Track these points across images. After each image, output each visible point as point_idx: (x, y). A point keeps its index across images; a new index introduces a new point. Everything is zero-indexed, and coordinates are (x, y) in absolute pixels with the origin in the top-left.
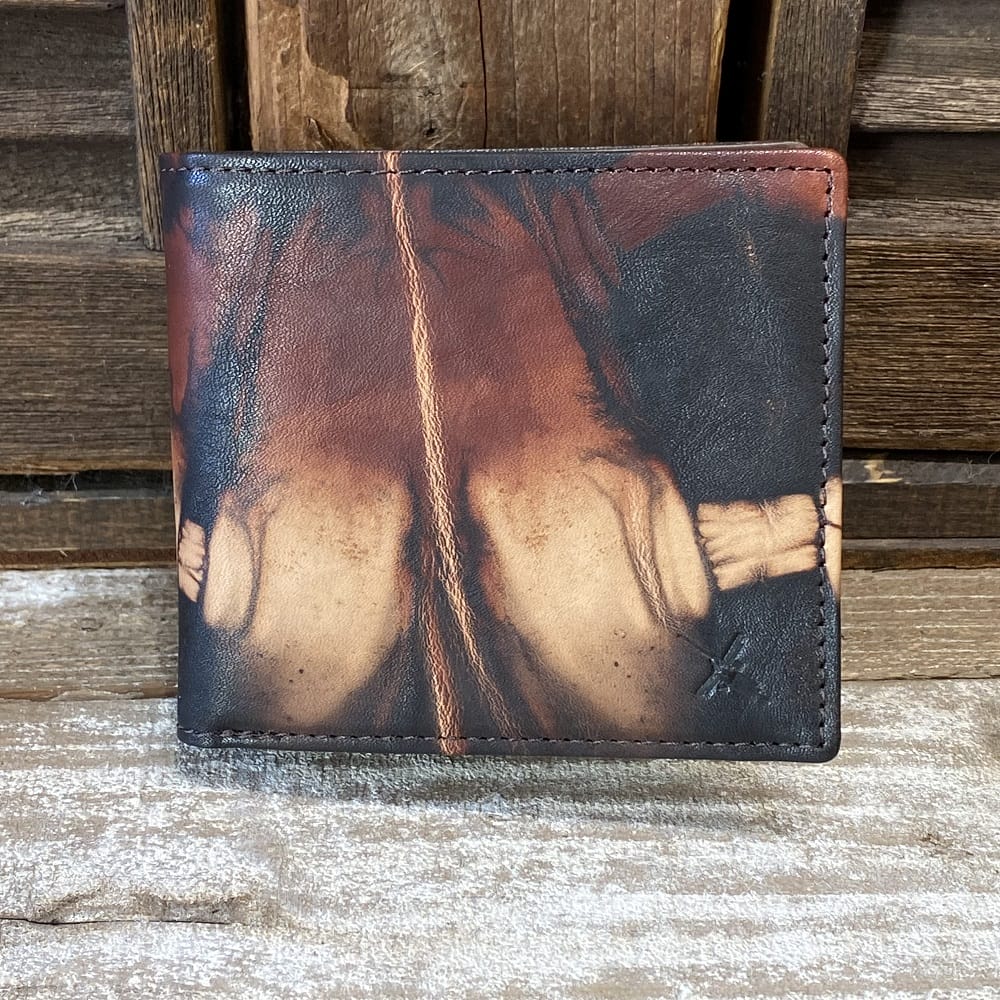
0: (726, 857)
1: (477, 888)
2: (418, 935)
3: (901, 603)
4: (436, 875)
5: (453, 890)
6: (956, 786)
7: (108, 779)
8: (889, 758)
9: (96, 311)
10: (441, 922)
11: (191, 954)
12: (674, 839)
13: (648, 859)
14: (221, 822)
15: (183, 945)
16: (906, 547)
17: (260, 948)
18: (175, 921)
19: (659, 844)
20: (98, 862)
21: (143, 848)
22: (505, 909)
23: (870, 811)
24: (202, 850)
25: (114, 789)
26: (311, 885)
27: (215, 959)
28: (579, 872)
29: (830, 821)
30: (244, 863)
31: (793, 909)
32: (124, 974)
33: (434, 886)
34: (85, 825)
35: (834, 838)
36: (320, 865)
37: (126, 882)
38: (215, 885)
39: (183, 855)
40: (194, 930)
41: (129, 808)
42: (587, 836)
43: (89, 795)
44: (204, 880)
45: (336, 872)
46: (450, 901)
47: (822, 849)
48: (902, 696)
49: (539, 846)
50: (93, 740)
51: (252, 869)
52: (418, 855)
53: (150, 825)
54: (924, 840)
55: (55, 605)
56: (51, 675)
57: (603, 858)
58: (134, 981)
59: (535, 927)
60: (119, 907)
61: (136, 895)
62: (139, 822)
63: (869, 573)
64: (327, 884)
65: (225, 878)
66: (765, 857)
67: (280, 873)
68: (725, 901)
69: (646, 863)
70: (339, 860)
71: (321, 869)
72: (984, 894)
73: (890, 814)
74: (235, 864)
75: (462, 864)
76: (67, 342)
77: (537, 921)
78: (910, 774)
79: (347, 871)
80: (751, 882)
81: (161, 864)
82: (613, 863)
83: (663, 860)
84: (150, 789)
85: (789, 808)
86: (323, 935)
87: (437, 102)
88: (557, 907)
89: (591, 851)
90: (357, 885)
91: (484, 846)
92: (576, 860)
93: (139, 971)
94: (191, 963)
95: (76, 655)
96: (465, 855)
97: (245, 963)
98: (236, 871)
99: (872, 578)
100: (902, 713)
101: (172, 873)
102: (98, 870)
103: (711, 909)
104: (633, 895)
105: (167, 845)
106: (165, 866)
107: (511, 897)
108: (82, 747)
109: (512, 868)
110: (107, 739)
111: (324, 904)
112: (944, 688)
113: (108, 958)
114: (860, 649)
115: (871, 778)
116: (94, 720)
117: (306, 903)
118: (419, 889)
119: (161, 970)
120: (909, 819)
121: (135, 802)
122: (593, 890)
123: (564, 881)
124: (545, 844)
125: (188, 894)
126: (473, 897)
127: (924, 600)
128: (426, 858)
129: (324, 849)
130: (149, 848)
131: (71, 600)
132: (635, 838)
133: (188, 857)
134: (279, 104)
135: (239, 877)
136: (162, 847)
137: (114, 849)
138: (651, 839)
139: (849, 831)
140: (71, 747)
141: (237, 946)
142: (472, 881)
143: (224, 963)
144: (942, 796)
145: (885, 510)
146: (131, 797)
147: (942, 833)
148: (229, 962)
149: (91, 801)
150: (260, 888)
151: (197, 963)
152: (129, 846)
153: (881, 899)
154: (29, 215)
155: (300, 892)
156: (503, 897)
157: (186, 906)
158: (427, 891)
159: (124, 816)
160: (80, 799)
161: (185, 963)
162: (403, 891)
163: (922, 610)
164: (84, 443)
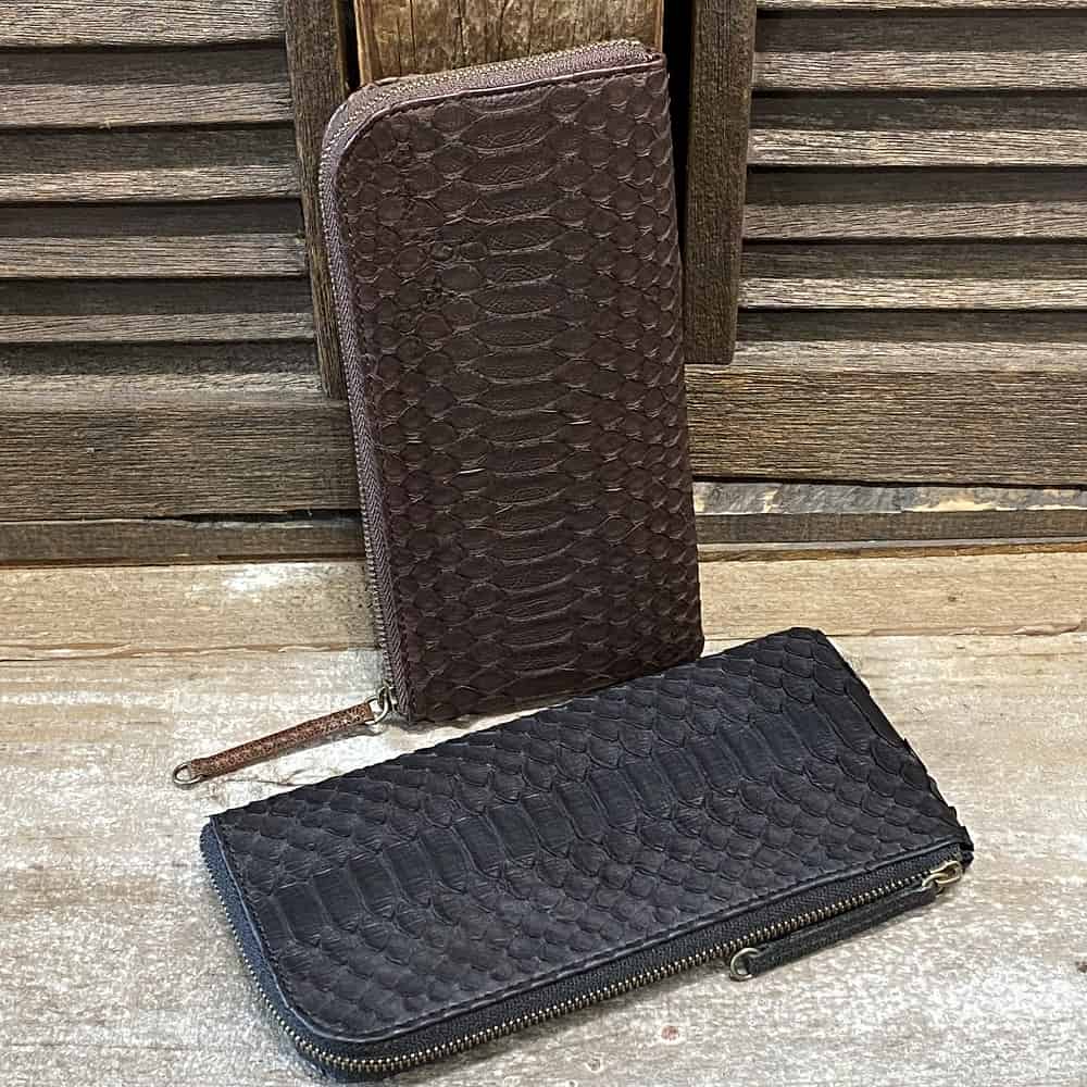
9: (296, 430)
16: (787, 548)
55: (276, 587)
108: (297, 682)
116: (302, 664)
131: (285, 584)
140: (291, 682)
145: (773, 527)
154: (256, 375)
164: (290, 497)
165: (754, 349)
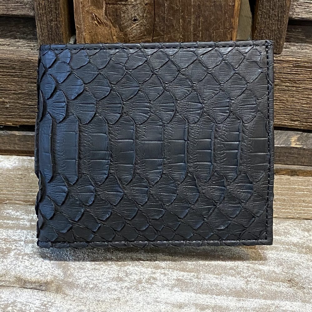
0: (217, 281)
1: (130, 285)
2: (107, 301)
3: (298, 189)
4: (117, 279)
5: (122, 285)
6: (304, 261)
7: (15, 234)
8: (282, 248)
9: (22, 74)
10: (115, 297)
11: (30, 300)
12: (201, 273)
13: (191, 279)
14: (49, 253)
15: (28, 297)
16: (303, 169)
17: (53, 301)
18: (27, 288)
19: (195, 274)
20: (6, 264)
21: (21, 260)
22: (138, 294)
23: (272, 268)
24: (41, 263)
25: (16, 238)
26: (75, 279)
27: (38, 303)
28: (166, 282)
29: (256, 271)
30: (54, 269)
31: (237, 303)
32: (7, 306)
33: (116, 283)
34: (5, 250)
35: (257, 277)
36: (79, 272)
37: (14, 272)
38: (43, 276)
39: (34, 264)
40: (33, 292)
41: (19, 245)
42: (171, 269)
43: (8, 239)
44: (39, 274)
45: (83, 275)
46: (120, 289)
47: (252, 281)
48: (291, 225)
49: (154, 272)
50: (13, 219)
51: (56, 271)
52: (112, 271)
53: (25, 252)
54: (289, 281)
55: (10, 168)
56: (4, 194)
57: (175, 278)
58: (10, 308)
59: (147, 302)
60: (9, 281)
61: (16, 277)
62: (22, 250)
63: (289, 177)
64: (80, 279)
65: (46, 274)
66: (231, 282)
67: (65, 273)
68: (214, 298)
69: (189, 281)
70: (85, 270)
71: (79, 273)
72: (306, 304)
73: (278, 270)
74: (51, 269)
75: (127, 276)
76: (13, 84)
77: (148, 299)
78: (288, 255)
79: (87, 275)
80: (225, 291)
81: (26, 267)
82: (178, 280)
83: (195, 280)
84: (28, 239)
85: (243, 264)
86: (75, 298)
87: (137, 10)
88: (156, 295)
89: (171, 275)
90: (90, 280)
91: (135, 269)
92: (166, 278)
93: (12, 305)
94: (29, 304)
95: (13, 188)
96: (128, 272)
97: (47, 306)
98: (51, 271)
99: (290, 179)
100: (290, 231)
101: (29, 270)
102: (5, 267)
103: (209, 301)
104: (183, 293)
105: (30, 260)
106: (28, 267)
107: (141, 289)
108: (9, 222)
109: (143, 279)
110: (18, 219)
111: (77, 287)
112: (307, 223)
113: (3, 299)
114: (280, 206)
115: (274, 255)
116: (14, 212)
117: (71, 285)
118: (110, 284)
119: (19, 305)
120: (285, 272)
121: (22, 243)
122: (169, 290)
123: (160, 285)
124: (156, 271)
125: (33, 278)
126: (128, 288)
127: (306, 189)
128: (115, 272)
129: (81, 266)
130: (24, 260)
131: (16, 167)
132: (187, 271)
133: (36, 265)
134: (82, 8)
135: (51, 274)
136: (28, 260)
137: (12, 260)
138: (193, 272)
139: (262, 275)
140: (5, 221)
141: (45, 299)
142: (129, 282)
143: (40, 305)
144: (298, 265)
145: (296, 156)
146: (21, 241)
147: (296, 279)
148: (42, 305)
149: (8, 241)
150: (57, 279)
151: (31, 304)
152: (17, 259)
153: (269, 302)
155: (70, 281)
156: (138, 289)
157: (31, 283)
158: (113, 285)
159: (18, 248)
160: (4, 240)
161: (27, 304)
162: (105, 284)
163: (305, 192)
164: (20, 117)
165: (295, 48)
